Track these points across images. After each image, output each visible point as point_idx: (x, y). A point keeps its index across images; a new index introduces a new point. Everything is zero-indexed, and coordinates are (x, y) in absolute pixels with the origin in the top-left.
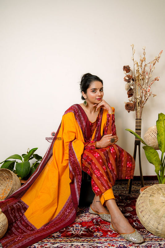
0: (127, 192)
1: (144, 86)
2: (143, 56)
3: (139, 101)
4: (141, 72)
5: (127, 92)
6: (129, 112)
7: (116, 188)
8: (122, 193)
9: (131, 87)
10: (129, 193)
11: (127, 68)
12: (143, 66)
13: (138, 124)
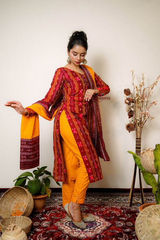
0: (129, 205)
1: (143, 108)
2: (142, 81)
3: (138, 122)
4: (140, 95)
5: (127, 113)
6: (130, 132)
7: (118, 200)
8: (124, 206)
9: (131, 109)
10: (131, 206)
11: (127, 91)
12: (142, 91)
13: (138, 143)
